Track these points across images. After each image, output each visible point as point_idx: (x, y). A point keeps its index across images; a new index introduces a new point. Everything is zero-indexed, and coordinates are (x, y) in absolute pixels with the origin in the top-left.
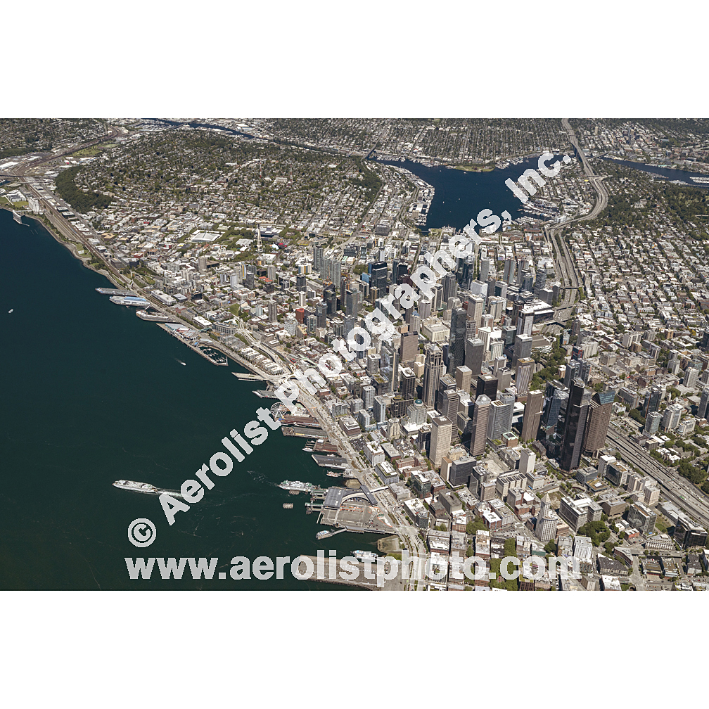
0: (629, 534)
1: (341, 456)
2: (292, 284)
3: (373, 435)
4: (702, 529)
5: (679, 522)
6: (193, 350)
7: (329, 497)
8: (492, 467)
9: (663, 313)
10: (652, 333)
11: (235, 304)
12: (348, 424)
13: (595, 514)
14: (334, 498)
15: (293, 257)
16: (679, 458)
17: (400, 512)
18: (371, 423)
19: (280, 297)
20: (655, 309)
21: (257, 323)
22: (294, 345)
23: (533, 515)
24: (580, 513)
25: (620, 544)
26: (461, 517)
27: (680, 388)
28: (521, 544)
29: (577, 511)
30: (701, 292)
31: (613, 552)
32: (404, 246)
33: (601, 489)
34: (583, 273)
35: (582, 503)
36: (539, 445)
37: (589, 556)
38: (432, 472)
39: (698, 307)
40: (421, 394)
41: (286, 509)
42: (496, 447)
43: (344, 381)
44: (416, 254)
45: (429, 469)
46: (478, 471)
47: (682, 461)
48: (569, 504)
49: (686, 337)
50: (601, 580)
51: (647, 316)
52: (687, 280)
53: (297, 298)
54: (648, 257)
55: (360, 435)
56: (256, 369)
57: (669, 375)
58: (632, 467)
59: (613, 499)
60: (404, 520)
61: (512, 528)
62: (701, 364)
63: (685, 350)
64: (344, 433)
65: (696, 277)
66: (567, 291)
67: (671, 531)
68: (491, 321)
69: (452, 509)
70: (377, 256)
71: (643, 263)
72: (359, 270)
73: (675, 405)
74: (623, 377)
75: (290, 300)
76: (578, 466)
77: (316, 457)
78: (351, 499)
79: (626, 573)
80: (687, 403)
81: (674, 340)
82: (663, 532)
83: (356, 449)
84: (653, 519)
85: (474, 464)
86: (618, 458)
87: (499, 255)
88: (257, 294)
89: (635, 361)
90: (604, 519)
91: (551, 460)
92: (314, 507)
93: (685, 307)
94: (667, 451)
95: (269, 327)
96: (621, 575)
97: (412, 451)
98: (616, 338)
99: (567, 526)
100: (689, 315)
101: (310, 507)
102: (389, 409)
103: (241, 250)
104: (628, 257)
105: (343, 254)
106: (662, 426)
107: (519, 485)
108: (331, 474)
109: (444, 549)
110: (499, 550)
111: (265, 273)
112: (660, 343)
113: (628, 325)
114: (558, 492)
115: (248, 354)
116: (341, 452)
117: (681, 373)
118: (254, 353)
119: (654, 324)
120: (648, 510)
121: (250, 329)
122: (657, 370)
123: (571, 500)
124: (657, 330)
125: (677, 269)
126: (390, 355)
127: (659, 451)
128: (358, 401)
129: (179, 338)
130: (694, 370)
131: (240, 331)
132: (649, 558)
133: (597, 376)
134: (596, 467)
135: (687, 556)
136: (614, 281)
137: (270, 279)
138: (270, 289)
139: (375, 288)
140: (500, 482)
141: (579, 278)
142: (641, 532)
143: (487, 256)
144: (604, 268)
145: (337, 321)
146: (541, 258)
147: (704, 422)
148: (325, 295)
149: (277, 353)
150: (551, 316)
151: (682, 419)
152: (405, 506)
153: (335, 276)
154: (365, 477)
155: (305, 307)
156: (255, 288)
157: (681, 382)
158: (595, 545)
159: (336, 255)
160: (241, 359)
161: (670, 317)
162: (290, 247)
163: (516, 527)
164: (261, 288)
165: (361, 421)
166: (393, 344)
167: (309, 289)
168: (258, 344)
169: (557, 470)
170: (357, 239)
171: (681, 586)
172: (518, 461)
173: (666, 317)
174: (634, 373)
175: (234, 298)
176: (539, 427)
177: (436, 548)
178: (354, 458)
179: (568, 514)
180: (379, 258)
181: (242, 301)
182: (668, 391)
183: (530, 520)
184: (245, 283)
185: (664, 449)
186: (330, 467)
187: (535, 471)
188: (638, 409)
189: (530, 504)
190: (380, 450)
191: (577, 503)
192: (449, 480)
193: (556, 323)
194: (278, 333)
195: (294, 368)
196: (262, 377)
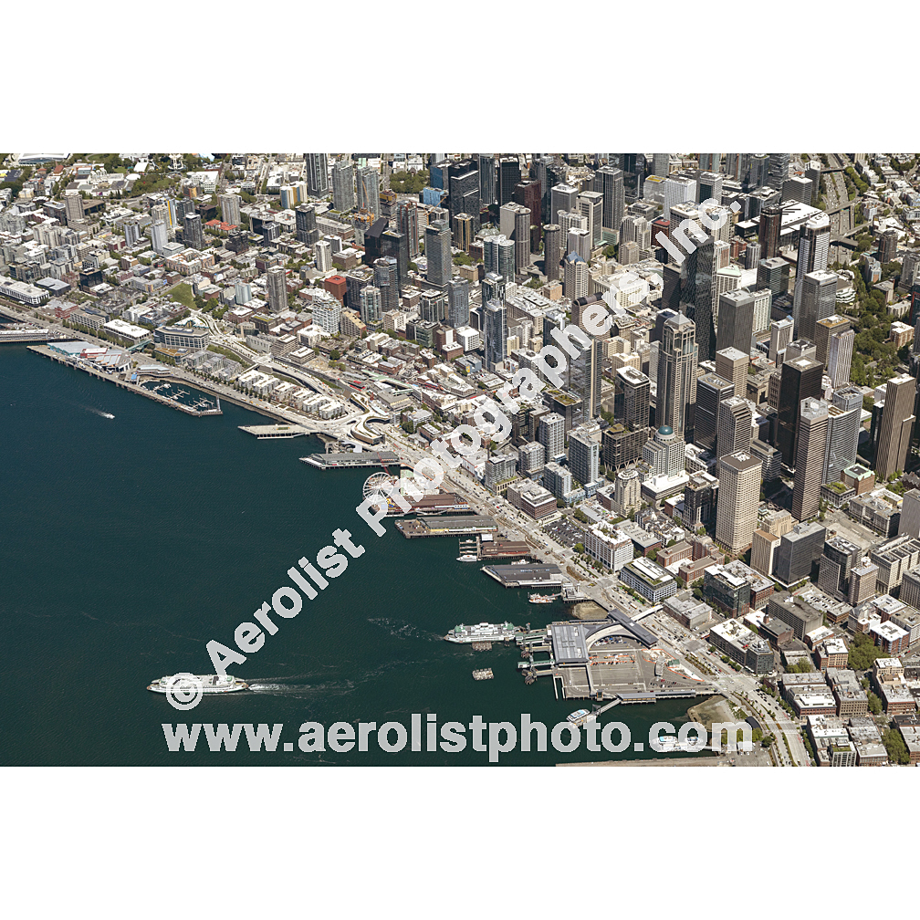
1: (540, 562)
2: (282, 228)
3: (584, 508)
6: (132, 392)
7: (558, 643)
11: (180, 284)
12: (530, 496)
14: (569, 643)
17: (704, 650)
18: (574, 488)
19: (271, 258)
21: (247, 319)
22: (345, 353)
36: (916, 480)
38: (737, 563)
42: (837, 497)
45: (726, 561)
46: (838, 547)
53: (304, 256)
55: (558, 515)
56: (286, 413)
60: (720, 663)
64: (523, 513)
69: (807, 627)
75: (291, 261)
77: (492, 571)
78: (600, 641)
83: (564, 543)
85: (824, 534)
88: (218, 259)
95: (278, 322)
97: (678, 529)
101: (528, 669)
103: (138, 169)
108: (536, 599)
109: (826, 705)
115: (256, 384)
116: (537, 553)
118: (267, 380)
121: (236, 332)
128: (534, 448)
129: (90, 370)
131: (217, 339)
137: (230, 224)
138: (238, 245)
139: (463, 217)
140: (882, 562)
149: (317, 375)
152: (714, 637)
154: (605, 594)
160: (243, 397)
168: (266, 361)
172: (895, 518)
175: (175, 273)
177: (811, 706)
178: (568, 559)
181: (195, 277)
186: (529, 586)
190: (623, 536)
195: (366, 399)
196: (305, 427)
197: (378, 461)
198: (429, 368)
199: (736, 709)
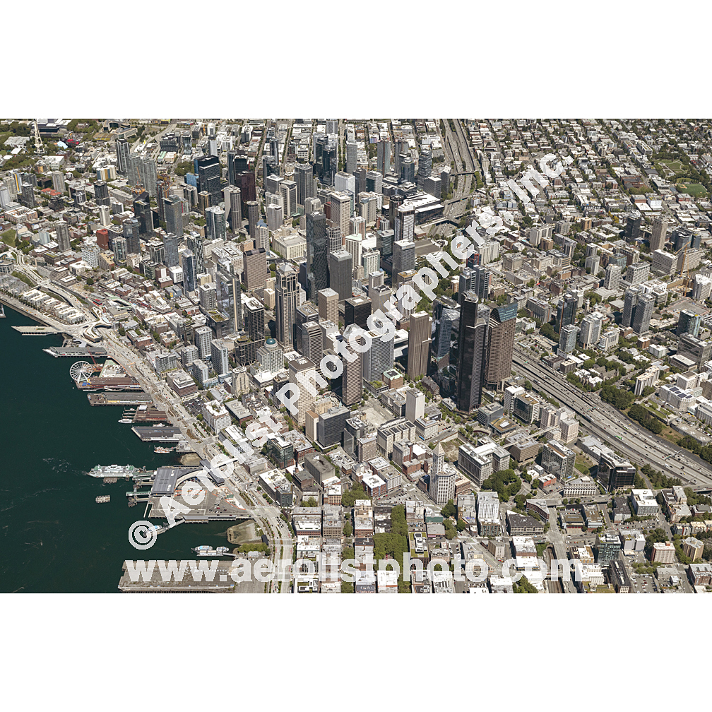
0: (543, 481)
1: (171, 425)
2: (89, 196)
3: (214, 391)
4: (628, 464)
5: (602, 460)
7: (158, 480)
8: (372, 417)
9: (579, 196)
10: (566, 225)
11: (9, 229)
12: (178, 381)
13: (501, 461)
14: (166, 480)
15: (89, 158)
16: (601, 380)
17: (254, 489)
18: (210, 376)
19: (73, 215)
20: (570, 193)
21: (42, 255)
22: (97, 280)
23: (426, 472)
24: (482, 463)
25: (534, 495)
26: (334, 486)
27: (601, 292)
28: (412, 511)
29: (479, 461)
30: (624, 167)
31: (525, 506)
32: (243, 132)
33: (510, 429)
34: (479, 152)
35: (484, 450)
36: (430, 381)
37: (496, 515)
38: (294, 432)
39: (622, 186)
40: (275, 331)
41: (100, 503)
42: (376, 391)
43: (170, 324)
44: (261, 143)
45: (290, 429)
46: (352, 425)
47: (605, 384)
48: (469, 453)
49: (607, 226)
50: (512, 543)
51: (560, 202)
52: (608, 152)
53: (98, 215)
54: (559, 125)
55: (197, 394)
56: (46, 318)
57: (587, 277)
58: (544, 397)
59: (523, 440)
60: (261, 498)
61: (400, 491)
62: (625, 258)
63: (606, 243)
64: (174, 393)
65: (618, 147)
66: (461, 178)
67: (593, 472)
68: (362, 225)
69: (323, 476)
70: (206, 149)
71: (553, 133)
72: (182, 170)
73: (594, 314)
74: (531, 284)
75: (87, 218)
76: (479, 403)
77: (137, 429)
79: (542, 530)
80: (609, 311)
81: (593, 231)
82: (585, 473)
83: (192, 413)
84: (571, 459)
85: (347, 415)
86: (527, 387)
87: (370, 136)
88: (40, 214)
89: (546, 262)
90: (513, 466)
91: (446, 400)
92: (139, 497)
93: (606, 187)
94: (587, 373)
95: (61, 258)
96: (537, 533)
97: (267, 408)
98: (522, 235)
99: (467, 480)
100: (611, 198)
101: (133, 497)
102: (234, 355)
103: (13, 152)
104: (534, 127)
105: (159, 148)
106: (580, 342)
107: (405, 436)
108: (160, 450)
109: (314, 529)
110: (385, 521)
111: (49, 184)
112: (576, 237)
113: (537, 217)
114: (457, 440)
115: (33, 299)
116: (171, 419)
117: (602, 272)
118: (42, 295)
119: (568, 213)
120: (565, 449)
121: (33, 263)
122: (572, 271)
123: (472, 448)
124: (572, 220)
125: (594, 139)
126: (228, 282)
127: (577, 373)
128: (191, 349)
130: (616, 267)
131: (20, 267)
132: (569, 508)
133: (499, 286)
134: (502, 403)
135: (613, 500)
136: (518, 160)
137: (58, 191)
138: (58, 205)
139: (205, 193)
140: (382, 435)
141: (475, 160)
142: (558, 476)
143: (356, 138)
144: (506, 144)
145: (155, 242)
146: (426, 136)
147: (629, 332)
148: (137, 208)
149: (75, 294)
150: (441, 213)
151: (603, 331)
152: (261, 481)
153: (149, 180)
154: (206, 449)
155: (108, 227)
156: (36, 205)
157: (602, 284)
158: (503, 500)
159: (150, 150)
160: (23, 307)
161: (587, 202)
162: (82, 145)
163: (405, 490)
164: (45, 205)
165: (197, 375)
166: (232, 267)
167: (114, 201)
168: (46, 284)
169: (454, 411)
170: (178, 126)
171: (606, 537)
172: (404, 406)
173: (582, 202)
174: (544, 277)
175: (7, 222)
176: (429, 359)
177: (304, 529)
178: (191, 426)
179: (469, 466)
180: (209, 151)
181: (19, 225)
182: (586, 297)
183: (422, 479)
184: (21, 200)
185: (583, 371)
186: (158, 441)
187: (426, 416)
188: (551, 323)
189: (422, 459)
190: (224, 411)
191: (479, 450)
192: (318, 440)
193: (448, 222)
194: (73, 265)
195: (100, 312)
196: (56, 329)
197: (93, 353)
198: (147, 292)
199: (258, 529)
